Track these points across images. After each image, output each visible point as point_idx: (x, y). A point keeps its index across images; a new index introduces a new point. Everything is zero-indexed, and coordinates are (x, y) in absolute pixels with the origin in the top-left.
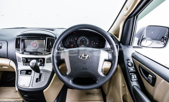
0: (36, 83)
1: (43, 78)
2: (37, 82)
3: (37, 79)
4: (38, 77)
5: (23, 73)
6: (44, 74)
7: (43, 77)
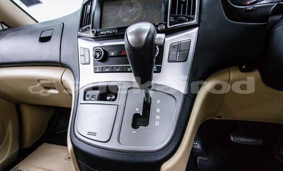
0: (134, 131)
1: (158, 114)
2: (135, 125)
3: (136, 116)
4: (139, 110)
5: (90, 96)
6: (159, 101)
7: (158, 110)
